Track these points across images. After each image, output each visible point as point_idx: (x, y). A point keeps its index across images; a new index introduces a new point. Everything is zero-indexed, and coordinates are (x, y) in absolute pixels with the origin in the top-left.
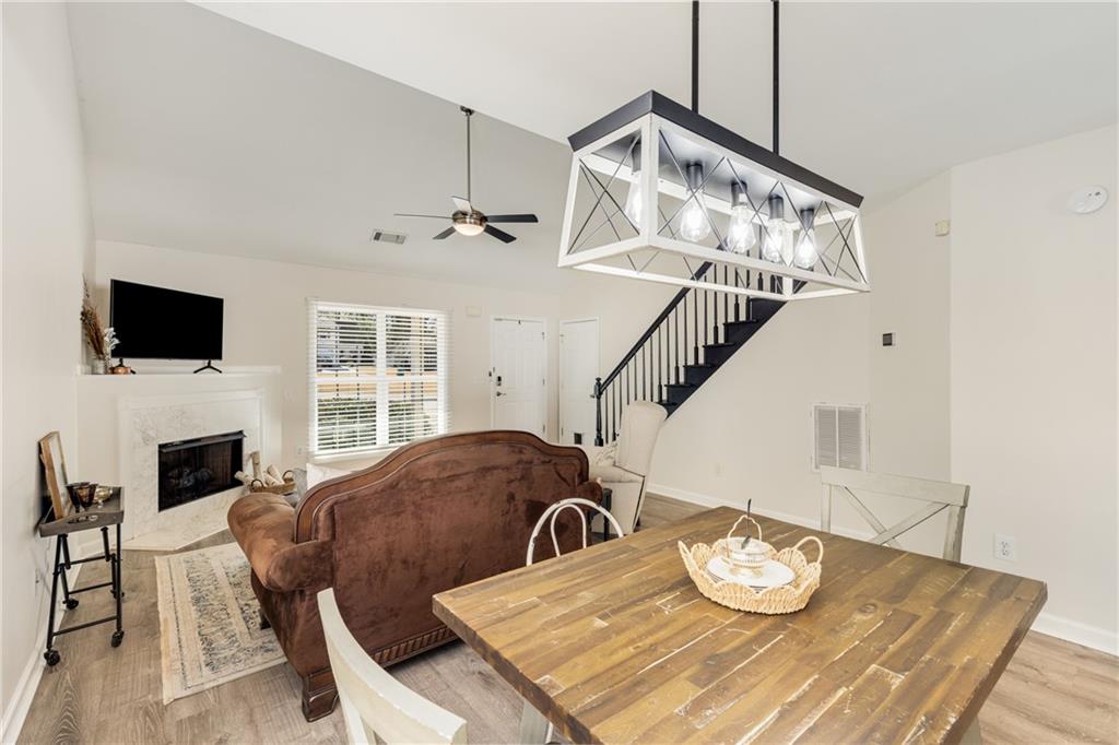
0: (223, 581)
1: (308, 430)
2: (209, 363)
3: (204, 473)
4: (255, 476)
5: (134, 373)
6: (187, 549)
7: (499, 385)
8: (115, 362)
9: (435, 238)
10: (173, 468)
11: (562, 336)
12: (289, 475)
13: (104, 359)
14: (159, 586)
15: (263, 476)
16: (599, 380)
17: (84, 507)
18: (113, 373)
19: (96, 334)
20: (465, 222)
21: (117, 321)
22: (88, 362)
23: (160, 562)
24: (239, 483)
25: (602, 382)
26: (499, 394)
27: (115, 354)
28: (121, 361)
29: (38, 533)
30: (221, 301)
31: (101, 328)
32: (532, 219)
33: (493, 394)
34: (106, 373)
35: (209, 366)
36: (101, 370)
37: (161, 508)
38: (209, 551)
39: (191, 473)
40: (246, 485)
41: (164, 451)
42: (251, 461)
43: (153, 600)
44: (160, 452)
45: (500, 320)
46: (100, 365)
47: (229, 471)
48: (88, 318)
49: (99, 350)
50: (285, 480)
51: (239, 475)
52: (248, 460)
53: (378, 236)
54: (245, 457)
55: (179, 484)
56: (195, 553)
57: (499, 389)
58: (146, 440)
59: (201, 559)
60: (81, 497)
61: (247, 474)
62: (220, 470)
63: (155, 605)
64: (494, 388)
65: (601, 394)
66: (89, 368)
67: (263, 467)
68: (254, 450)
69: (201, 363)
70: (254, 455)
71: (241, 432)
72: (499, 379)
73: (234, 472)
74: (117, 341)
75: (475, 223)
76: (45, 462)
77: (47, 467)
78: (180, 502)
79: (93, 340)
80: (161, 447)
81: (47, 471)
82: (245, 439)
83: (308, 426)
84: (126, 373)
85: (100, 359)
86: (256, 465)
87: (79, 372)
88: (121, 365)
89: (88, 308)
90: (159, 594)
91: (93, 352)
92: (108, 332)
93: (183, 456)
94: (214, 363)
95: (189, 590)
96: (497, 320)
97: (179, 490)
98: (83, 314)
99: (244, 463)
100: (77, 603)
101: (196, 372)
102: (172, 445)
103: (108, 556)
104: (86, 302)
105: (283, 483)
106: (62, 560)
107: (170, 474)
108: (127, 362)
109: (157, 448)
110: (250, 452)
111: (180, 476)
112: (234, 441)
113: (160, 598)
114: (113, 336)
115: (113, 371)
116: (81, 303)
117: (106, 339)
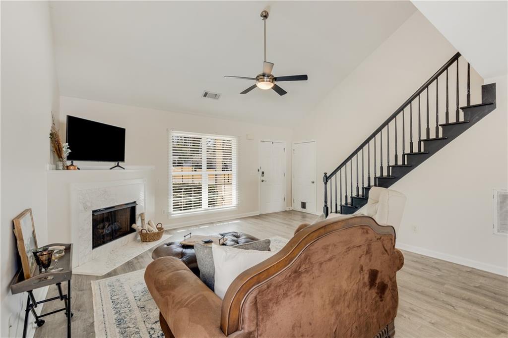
0: (134, 305)
1: (168, 201)
2: (118, 164)
3: (116, 225)
4: (142, 227)
5: (79, 169)
6: (109, 275)
7: (263, 176)
8: (69, 163)
9: (241, 93)
10: (100, 223)
11: (294, 150)
12: (159, 226)
13: (62, 161)
14: (94, 308)
15: (146, 227)
16: (326, 174)
17: (44, 268)
18: (68, 169)
19: (58, 146)
20: (264, 81)
21: (70, 140)
22: (55, 163)
23: (94, 285)
24: (133, 230)
25: (328, 175)
26: (263, 181)
27: (69, 158)
28: (72, 162)
29: (10, 292)
30: (124, 129)
31: (61, 143)
32: (304, 78)
33: (260, 181)
34: (64, 169)
35: (118, 166)
36: (61, 168)
37: (94, 246)
38: (122, 277)
39: (109, 225)
40: (137, 231)
41: (95, 214)
42: (140, 218)
43: (91, 321)
44: (93, 215)
45: (263, 141)
46: (60, 164)
47: (129, 224)
48: (54, 137)
49: (60, 156)
50: (158, 228)
51: (134, 226)
52: (138, 218)
53: (206, 95)
54: (137, 216)
55: (103, 232)
56: (113, 278)
57: (263, 178)
58: (86, 208)
59: (118, 284)
60: (43, 260)
61: (138, 225)
62: (124, 223)
63: (92, 324)
64: (260, 178)
65: (327, 181)
66: (54, 166)
67: (146, 222)
68: (142, 212)
69: (113, 164)
70: (142, 215)
71: (135, 202)
72: (263, 173)
73: (131, 224)
74: (70, 151)
75: (269, 81)
76: (17, 235)
77: (18, 239)
78: (104, 243)
79: (57, 151)
80: (94, 212)
81: (18, 242)
82: (137, 206)
83: (168, 198)
84: (75, 169)
85: (60, 161)
86: (143, 220)
87: (48, 169)
88: (72, 165)
89: (54, 132)
90: (95, 314)
91: (57, 156)
92: (65, 145)
93: (105, 216)
94: (121, 164)
95: (113, 313)
96: (262, 141)
97: (103, 235)
98: (51, 134)
99: (136, 219)
100: (43, 322)
101: (111, 169)
102: (99, 210)
103: (62, 297)
104: (53, 128)
105: (157, 231)
106: (31, 303)
107: (98, 227)
108: (75, 162)
109: (91, 213)
110: (139, 213)
111: (103, 228)
112: (132, 207)
113: (95, 320)
114: (68, 148)
115: (68, 168)
116: (50, 128)
117: (64, 149)
